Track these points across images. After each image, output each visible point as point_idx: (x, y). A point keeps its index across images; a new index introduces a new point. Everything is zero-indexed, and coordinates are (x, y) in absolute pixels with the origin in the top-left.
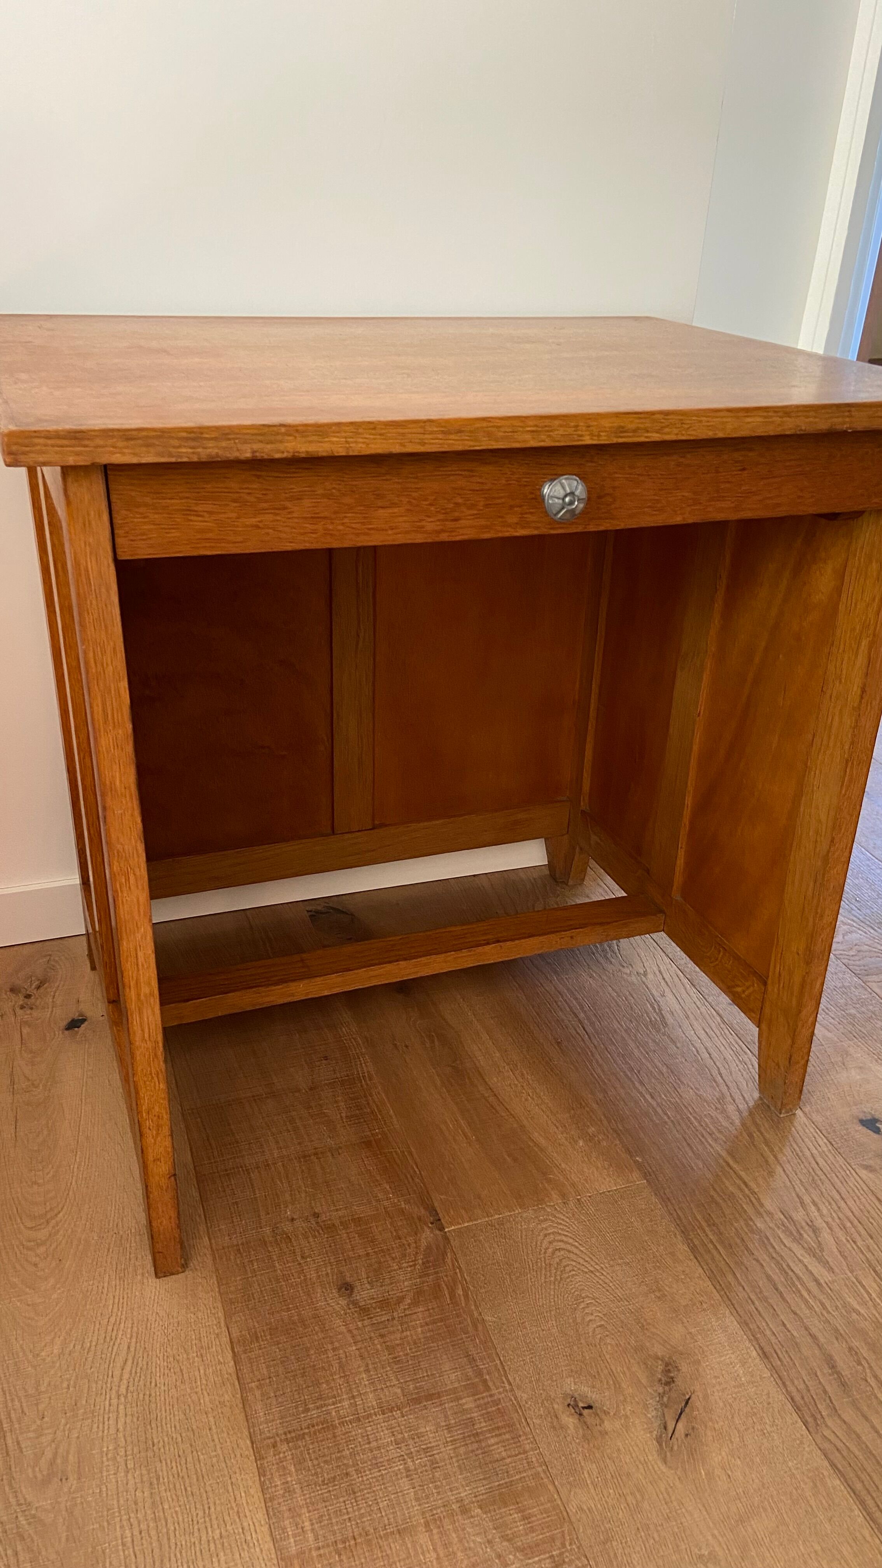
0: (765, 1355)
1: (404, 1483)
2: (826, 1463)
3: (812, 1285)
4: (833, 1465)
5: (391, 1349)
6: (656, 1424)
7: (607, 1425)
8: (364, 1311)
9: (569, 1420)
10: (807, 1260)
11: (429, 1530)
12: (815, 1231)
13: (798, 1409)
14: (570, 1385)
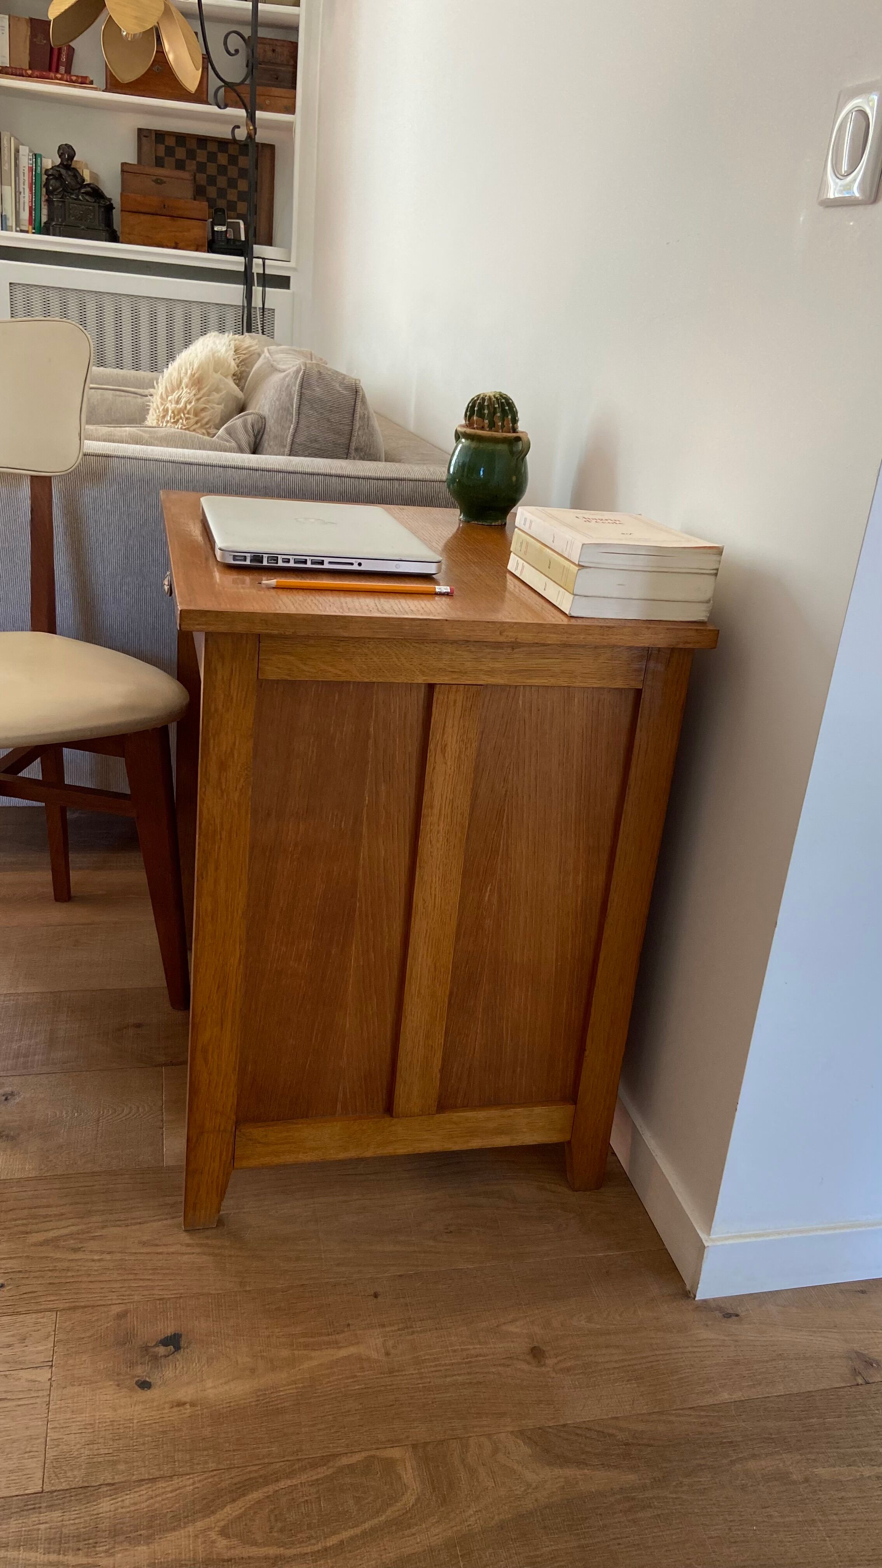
3: (29, 1228)
5: (89, 1036)
10: (52, 1234)
12: (77, 1250)
14: (22, 1097)
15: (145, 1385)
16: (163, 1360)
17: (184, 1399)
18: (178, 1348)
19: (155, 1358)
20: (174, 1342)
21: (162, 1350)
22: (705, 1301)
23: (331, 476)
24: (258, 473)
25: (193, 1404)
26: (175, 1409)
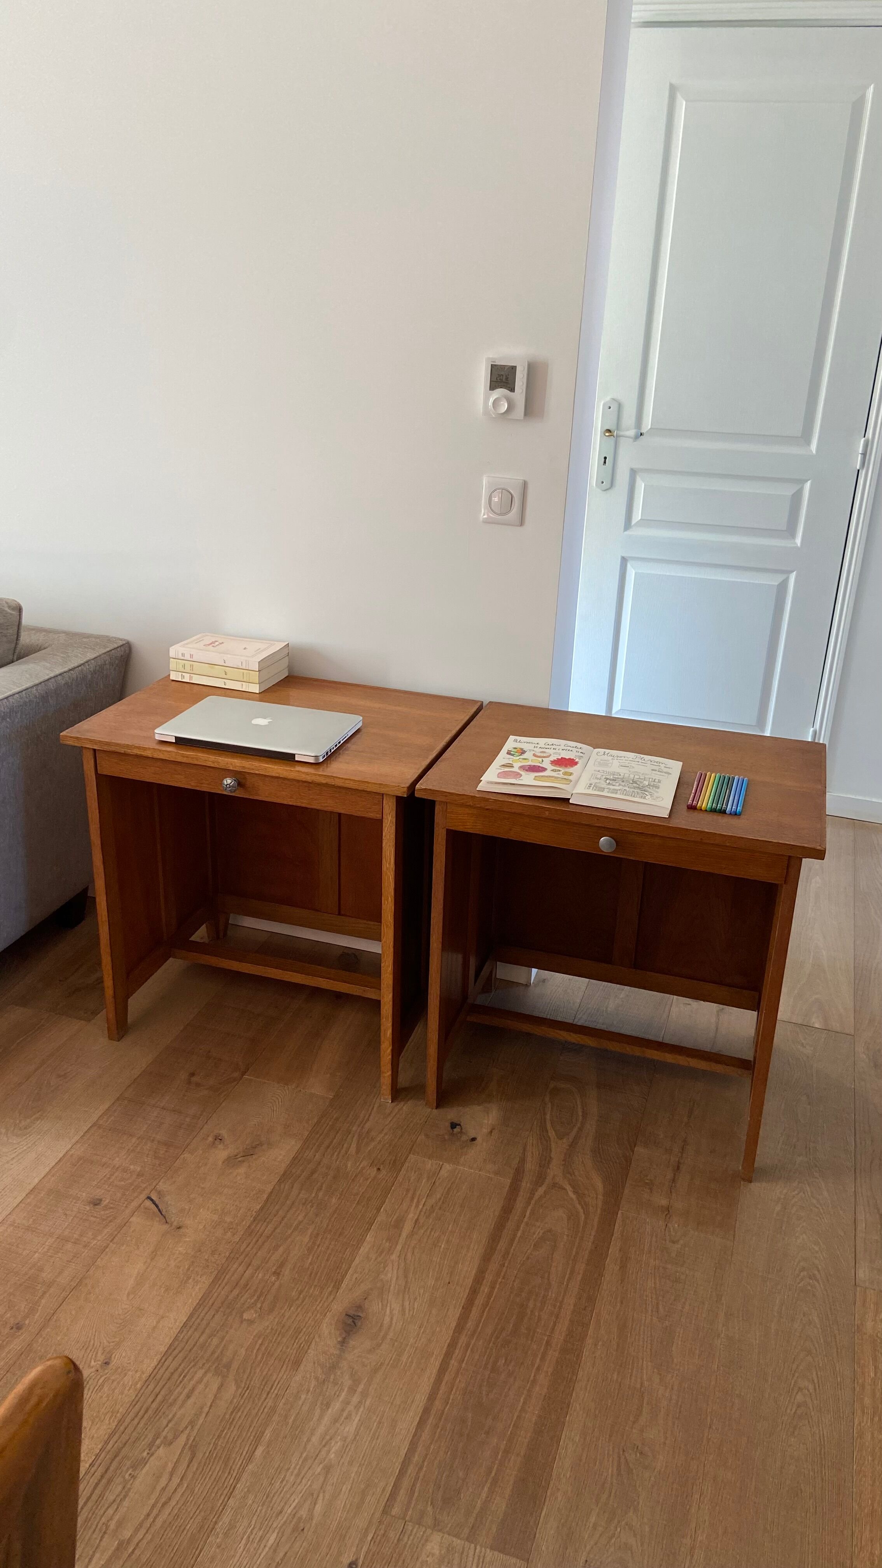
0: (294, 1158)
1: (146, 1126)
2: (270, 1191)
3: (343, 1151)
4: (271, 1192)
5: (184, 1096)
6: (235, 1154)
7: (221, 1146)
8: (189, 1083)
9: (210, 1139)
10: (354, 1145)
11: (138, 1139)
12: (373, 1139)
13: (284, 1175)
14: (224, 1133)
15: (474, 1139)
16: (463, 1131)
17: (489, 1130)
18: (459, 1125)
19: (461, 1132)
20: (453, 1125)
21: (457, 1130)
22: (533, 983)
23: (57, 676)
24: (24, 693)
25: (493, 1129)
26: (492, 1134)
